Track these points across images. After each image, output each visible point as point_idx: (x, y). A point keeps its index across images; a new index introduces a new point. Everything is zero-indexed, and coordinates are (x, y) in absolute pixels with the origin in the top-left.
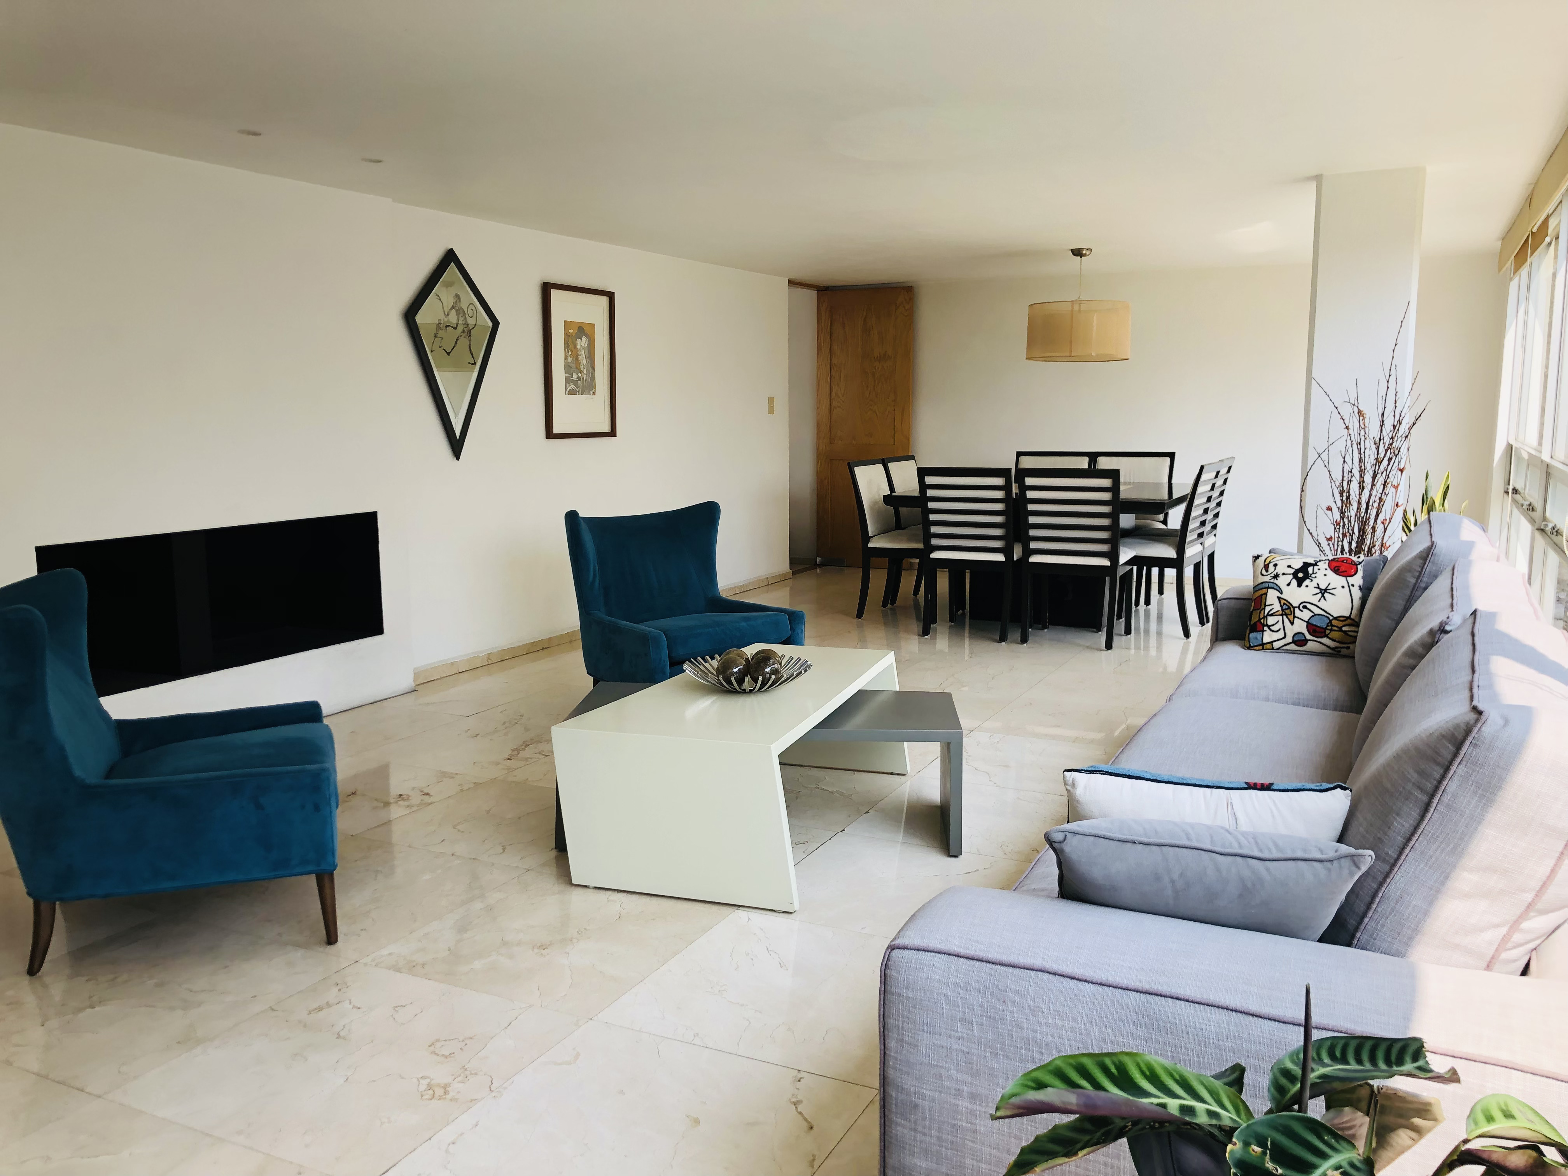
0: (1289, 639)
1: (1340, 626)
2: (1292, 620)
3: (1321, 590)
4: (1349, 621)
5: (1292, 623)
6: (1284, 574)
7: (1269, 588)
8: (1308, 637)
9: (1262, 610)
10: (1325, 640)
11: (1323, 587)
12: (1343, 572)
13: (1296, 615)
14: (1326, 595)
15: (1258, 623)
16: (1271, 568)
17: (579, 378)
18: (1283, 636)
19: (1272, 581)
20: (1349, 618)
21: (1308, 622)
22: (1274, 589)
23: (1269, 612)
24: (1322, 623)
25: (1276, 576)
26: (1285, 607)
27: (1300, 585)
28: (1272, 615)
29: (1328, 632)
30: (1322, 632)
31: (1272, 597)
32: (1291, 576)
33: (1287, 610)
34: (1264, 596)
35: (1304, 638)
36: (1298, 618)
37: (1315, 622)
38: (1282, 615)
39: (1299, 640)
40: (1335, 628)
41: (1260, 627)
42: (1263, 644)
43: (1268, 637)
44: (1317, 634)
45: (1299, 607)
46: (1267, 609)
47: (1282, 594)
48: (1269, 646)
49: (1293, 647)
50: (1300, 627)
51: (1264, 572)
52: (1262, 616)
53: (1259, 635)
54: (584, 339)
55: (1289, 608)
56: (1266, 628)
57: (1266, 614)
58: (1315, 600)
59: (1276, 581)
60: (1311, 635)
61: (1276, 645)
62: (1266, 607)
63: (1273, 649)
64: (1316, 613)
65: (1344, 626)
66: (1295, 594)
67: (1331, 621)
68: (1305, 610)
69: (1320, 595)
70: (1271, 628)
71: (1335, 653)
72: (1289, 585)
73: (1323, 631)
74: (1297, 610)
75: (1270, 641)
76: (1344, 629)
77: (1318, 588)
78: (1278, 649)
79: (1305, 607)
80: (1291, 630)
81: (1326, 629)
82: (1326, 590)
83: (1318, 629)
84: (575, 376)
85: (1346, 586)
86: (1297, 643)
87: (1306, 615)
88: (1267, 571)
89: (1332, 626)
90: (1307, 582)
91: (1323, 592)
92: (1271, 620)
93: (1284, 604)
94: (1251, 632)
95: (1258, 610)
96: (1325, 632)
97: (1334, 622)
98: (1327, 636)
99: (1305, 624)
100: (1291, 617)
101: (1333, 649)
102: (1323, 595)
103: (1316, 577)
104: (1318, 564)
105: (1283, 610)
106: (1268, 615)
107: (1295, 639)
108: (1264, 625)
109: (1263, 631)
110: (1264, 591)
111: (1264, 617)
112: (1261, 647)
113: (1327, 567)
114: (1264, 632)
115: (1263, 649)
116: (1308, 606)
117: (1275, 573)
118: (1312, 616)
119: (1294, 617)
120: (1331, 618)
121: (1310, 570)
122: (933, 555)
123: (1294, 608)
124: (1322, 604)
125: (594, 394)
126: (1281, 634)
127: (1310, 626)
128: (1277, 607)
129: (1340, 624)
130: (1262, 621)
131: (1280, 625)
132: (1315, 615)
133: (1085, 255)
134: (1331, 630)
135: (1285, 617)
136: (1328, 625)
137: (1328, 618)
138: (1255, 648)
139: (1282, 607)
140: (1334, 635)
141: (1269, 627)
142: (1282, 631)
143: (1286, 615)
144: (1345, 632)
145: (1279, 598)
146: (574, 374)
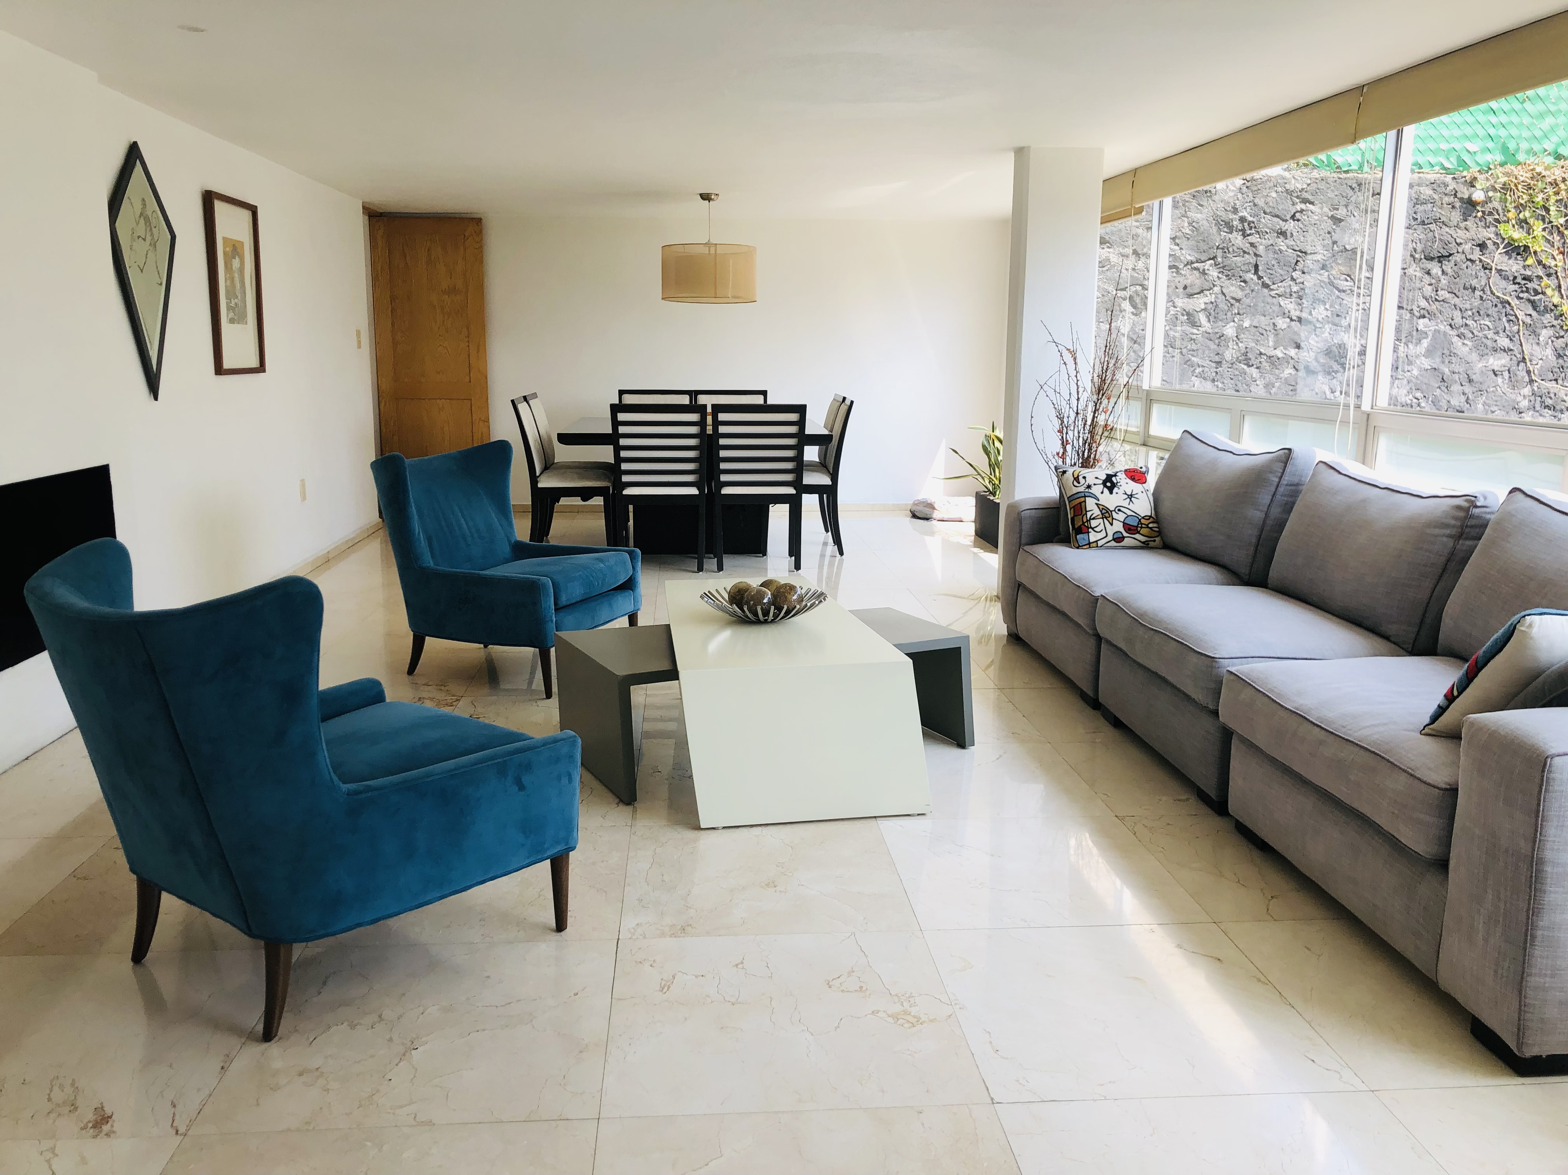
0: (1110, 538)
1: (1147, 523)
2: (1111, 522)
3: (1128, 495)
4: (1151, 520)
5: (1112, 524)
6: (1095, 484)
7: (1085, 496)
8: (1125, 534)
9: (1084, 515)
10: (1137, 536)
11: (1129, 493)
12: (1138, 480)
13: (1114, 517)
14: (1133, 499)
15: (1083, 526)
16: (1082, 481)
17: (236, 304)
18: (1105, 535)
19: (1087, 490)
20: (1151, 517)
21: (1123, 522)
22: (1091, 497)
23: (1091, 516)
24: (1133, 522)
25: (1089, 487)
26: (1104, 511)
27: (1111, 493)
28: (1094, 519)
29: (1139, 529)
30: (1135, 530)
31: (1090, 503)
32: (1102, 486)
33: (1106, 514)
34: (1083, 504)
35: (1121, 536)
36: (1116, 519)
37: (1130, 521)
38: (1103, 518)
39: (1118, 539)
40: (1143, 526)
41: (1084, 529)
42: (1089, 544)
43: (1093, 537)
44: (1131, 532)
45: (1115, 511)
46: (1089, 514)
47: (1098, 500)
48: (1094, 545)
49: (1113, 544)
50: (1118, 527)
51: (1075, 483)
52: (1085, 520)
53: (1085, 536)
54: (237, 258)
55: (1107, 512)
56: (1090, 530)
57: (1088, 519)
58: (1126, 503)
59: (1090, 491)
60: (1127, 533)
61: (1100, 543)
62: (1088, 513)
63: (1097, 547)
64: (1129, 514)
65: (1150, 523)
66: (1111, 501)
67: (1140, 520)
68: (1120, 512)
69: (1128, 500)
70: (1095, 529)
71: (1144, 545)
72: (1102, 493)
73: (1135, 528)
74: (1113, 513)
75: (1095, 540)
76: (1150, 525)
77: (1126, 494)
78: (1101, 547)
79: (1119, 510)
80: (1111, 530)
81: (1137, 527)
82: (1131, 495)
83: (1132, 528)
84: (233, 302)
85: (1144, 492)
86: (1116, 540)
87: (1121, 517)
88: (1079, 483)
89: (1142, 524)
90: (1115, 490)
91: (1131, 497)
92: (1094, 523)
93: (1103, 509)
94: (1077, 534)
95: (1080, 515)
96: (1137, 529)
97: (1143, 521)
98: (1139, 533)
99: (1122, 524)
100: (1110, 519)
101: (1143, 543)
102: (1131, 500)
103: (1121, 486)
104: (1117, 474)
105: (1102, 514)
106: (1090, 519)
107: (1115, 537)
108: (1088, 528)
109: (1088, 532)
110: (1083, 499)
111: (1087, 521)
112: (1088, 546)
113: (1126, 477)
114: (1090, 534)
115: (1090, 547)
116: (1122, 509)
117: (1087, 483)
118: (1127, 517)
119: (1113, 519)
120: (1140, 518)
121: (1114, 479)
122: (625, 492)
123: (1111, 511)
124: (1131, 507)
125: (246, 324)
126: (1103, 534)
127: (1126, 525)
128: (1097, 512)
129: (1146, 522)
130: (1086, 524)
131: (1101, 527)
132: (1128, 516)
133: (713, 200)
134: (1141, 527)
135: (1105, 519)
136: (1138, 524)
137: (1138, 518)
138: (1084, 547)
139: (1101, 511)
140: (1143, 531)
141: (1093, 529)
142: (1104, 531)
143: (1106, 518)
144: (1151, 528)
145: (1097, 504)
146: (232, 300)
